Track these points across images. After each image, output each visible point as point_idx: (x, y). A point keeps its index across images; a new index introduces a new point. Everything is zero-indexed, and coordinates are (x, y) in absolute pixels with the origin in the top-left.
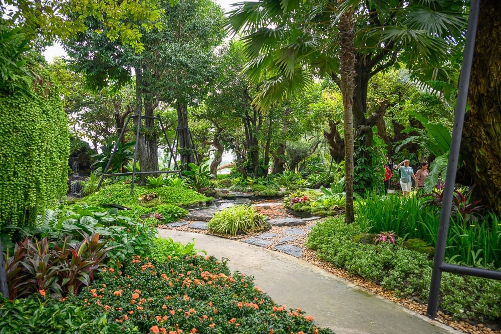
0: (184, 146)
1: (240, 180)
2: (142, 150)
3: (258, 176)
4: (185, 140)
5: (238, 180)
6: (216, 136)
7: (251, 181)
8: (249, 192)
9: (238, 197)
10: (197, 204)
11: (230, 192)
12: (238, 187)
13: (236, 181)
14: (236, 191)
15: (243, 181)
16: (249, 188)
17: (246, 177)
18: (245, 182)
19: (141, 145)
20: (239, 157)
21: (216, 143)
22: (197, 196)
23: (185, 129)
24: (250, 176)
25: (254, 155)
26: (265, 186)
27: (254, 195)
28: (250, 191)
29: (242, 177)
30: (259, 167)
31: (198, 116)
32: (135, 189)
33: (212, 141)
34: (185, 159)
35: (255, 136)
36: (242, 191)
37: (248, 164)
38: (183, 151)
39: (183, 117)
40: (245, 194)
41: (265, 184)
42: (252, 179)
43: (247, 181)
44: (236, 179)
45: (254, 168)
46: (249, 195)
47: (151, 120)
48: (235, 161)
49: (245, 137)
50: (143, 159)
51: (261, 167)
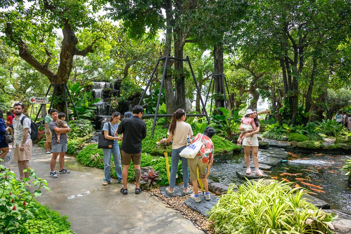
0: (218, 92)
1: (275, 127)
2: (169, 93)
3: (296, 124)
4: (220, 85)
5: (272, 126)
6: (252, 84)
7: (288, 128)
8: (284, 140)
9: (272, 146)
10: (220, 153)
11: (263, 139)
12: (272, 135)
13: (270, 128)
14: (269, 138)
15: (278, 128)
16: (285, 137)
17: (282, 124)
18: (280, 129)
19: (168, 88)
20: (274, 104)
21: (253, 91)
22: (222, 143)
23: (220, 75)
24: (286, 123)
25: (292, 101)
26: (304, 136)
27: (292, 145)
28: (286, 140)
29: (277, 124)
30: (297, 114)
31: (235, 66)
32: (156, 131)
33: (249, 89)
34: (219, 104)
35: (294, 78)
36: (276, 139)
37: (284, 110)
38: (218, 96)
39: (219, 64)
40: (280, 143)
41: (305, 133)
42: (289, 126)
43: (283, 128)
44: (270, 126)
45: (292, 115)
46: (285, 145)
47: (180, 62)
48: (271, 108)
49: (282, 84)
50: (169, 102)
51: (300, 114)
